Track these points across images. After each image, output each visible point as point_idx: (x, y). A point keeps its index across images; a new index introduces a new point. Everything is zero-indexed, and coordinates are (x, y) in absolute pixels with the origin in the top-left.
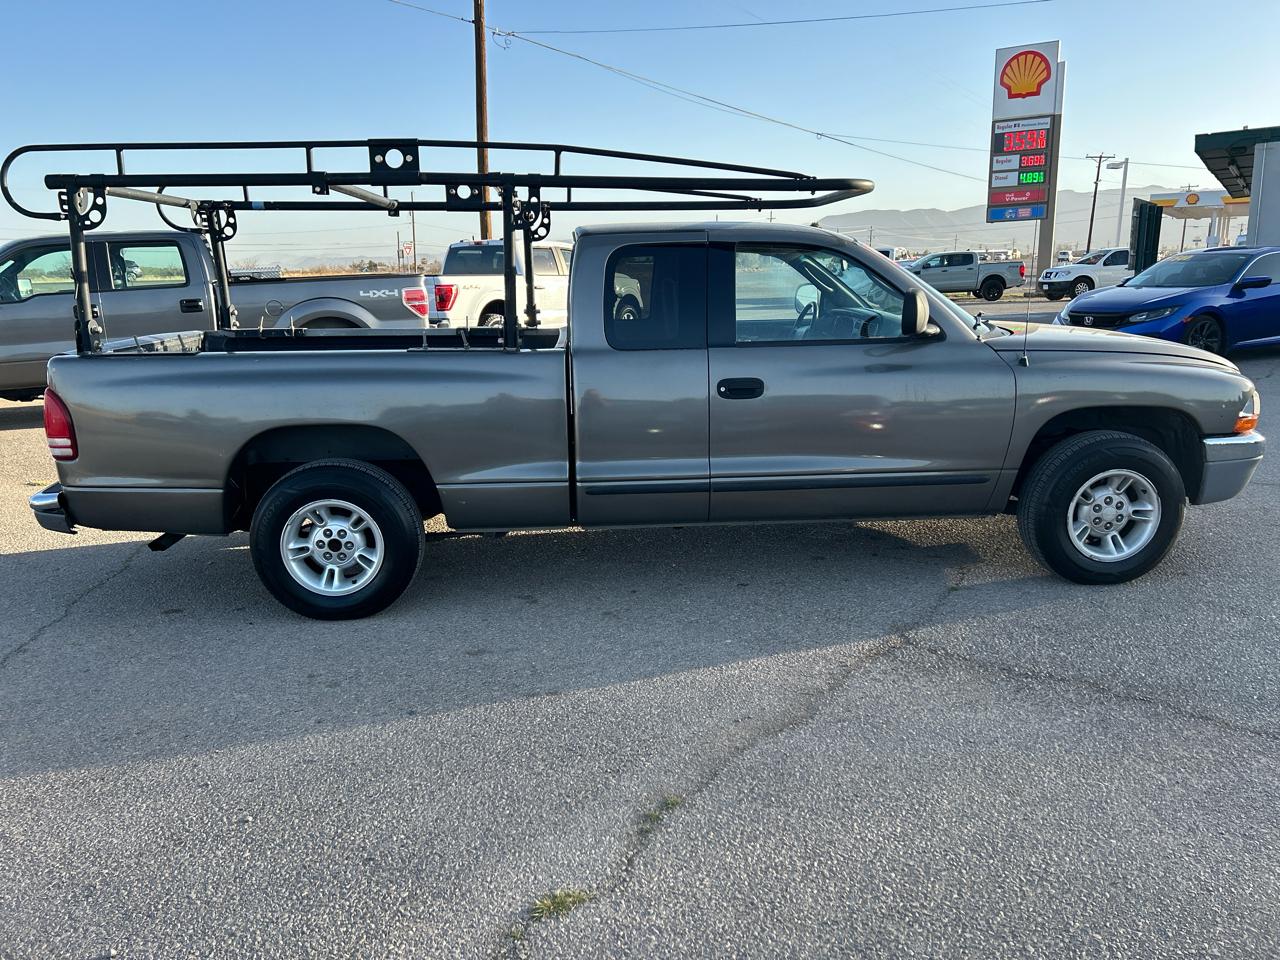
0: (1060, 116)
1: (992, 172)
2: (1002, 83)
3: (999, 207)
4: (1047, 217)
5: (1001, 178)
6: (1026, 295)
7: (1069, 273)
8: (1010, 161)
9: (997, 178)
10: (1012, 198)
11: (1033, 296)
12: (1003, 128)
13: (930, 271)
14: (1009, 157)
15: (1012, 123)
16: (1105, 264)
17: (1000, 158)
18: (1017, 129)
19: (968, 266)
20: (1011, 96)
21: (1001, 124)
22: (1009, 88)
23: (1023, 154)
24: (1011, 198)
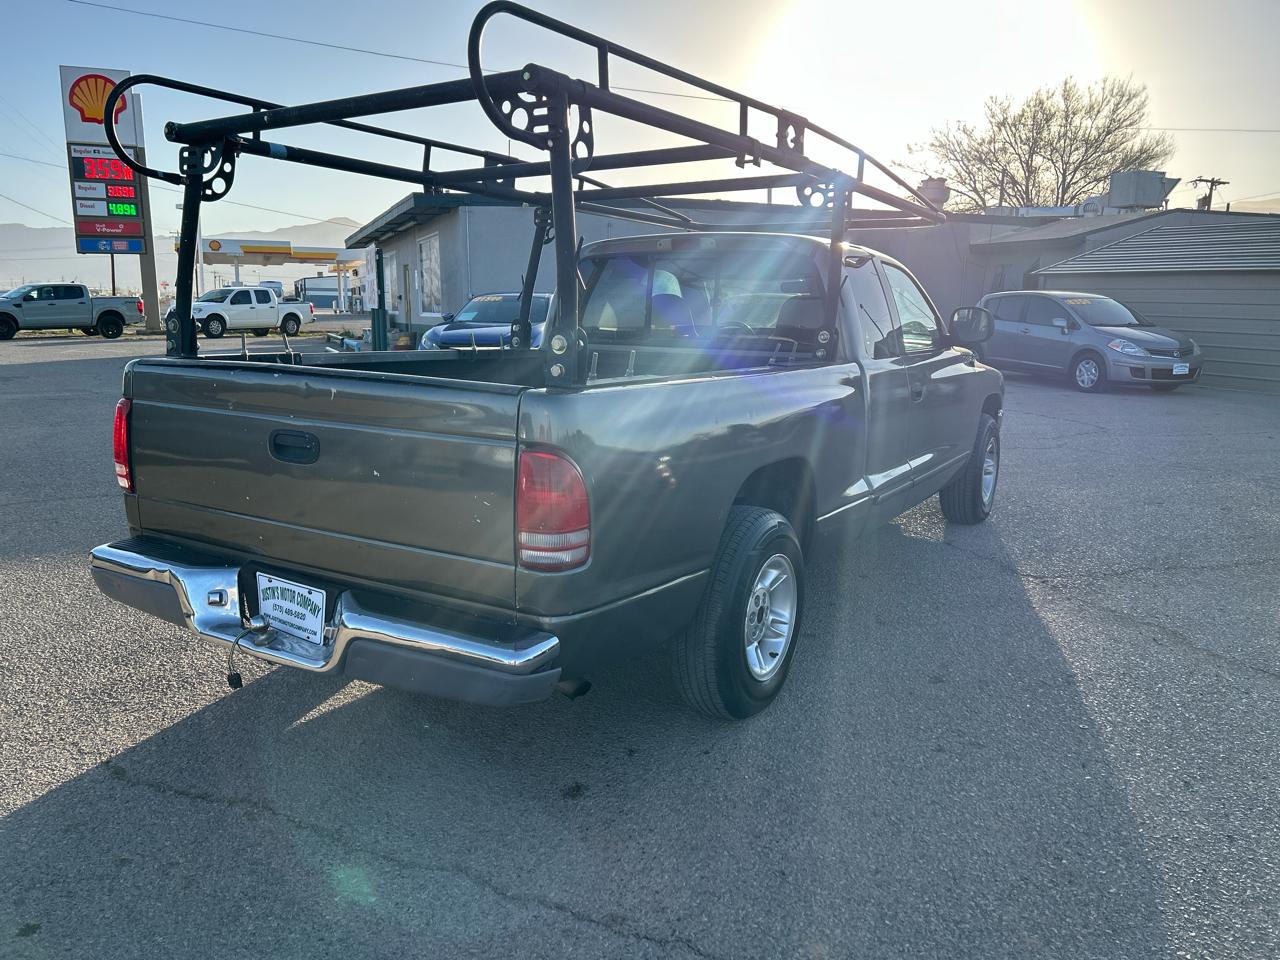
0: (143, 149)
1: (75, 199)
2: (72, 104)
3: (89, 237)
4: (146, 253)
5: (86, 206)
6: (139, 333)
7: (200, 310)
8: (94, 189)
9: (82, 206)
10: (104, 229)
11: (144, 334)
12: (81, 152)
13: (32, 304)
14: (94, 185)
15: (92, 149)
16: (232, 303)
17: (83, 184)
18: (97, 156)
19: (79, 300)
20: (85, 119)
21: (78, 148)
22: (82, 111)
23: (108, 183)
24: (102, 228)
